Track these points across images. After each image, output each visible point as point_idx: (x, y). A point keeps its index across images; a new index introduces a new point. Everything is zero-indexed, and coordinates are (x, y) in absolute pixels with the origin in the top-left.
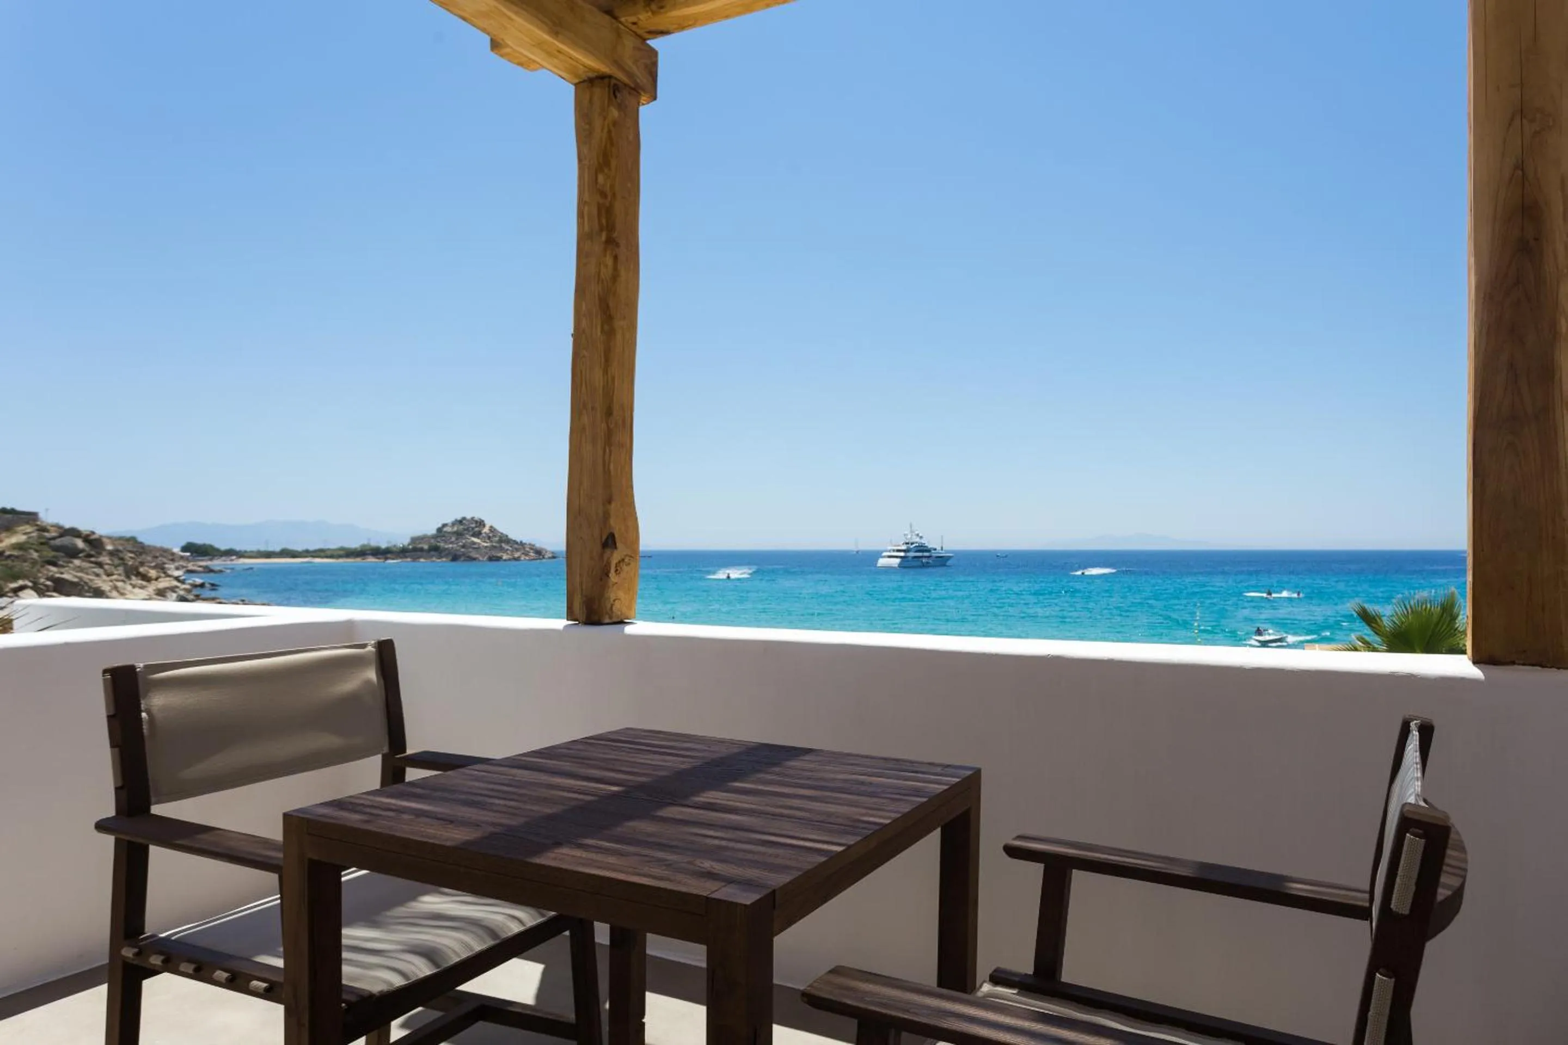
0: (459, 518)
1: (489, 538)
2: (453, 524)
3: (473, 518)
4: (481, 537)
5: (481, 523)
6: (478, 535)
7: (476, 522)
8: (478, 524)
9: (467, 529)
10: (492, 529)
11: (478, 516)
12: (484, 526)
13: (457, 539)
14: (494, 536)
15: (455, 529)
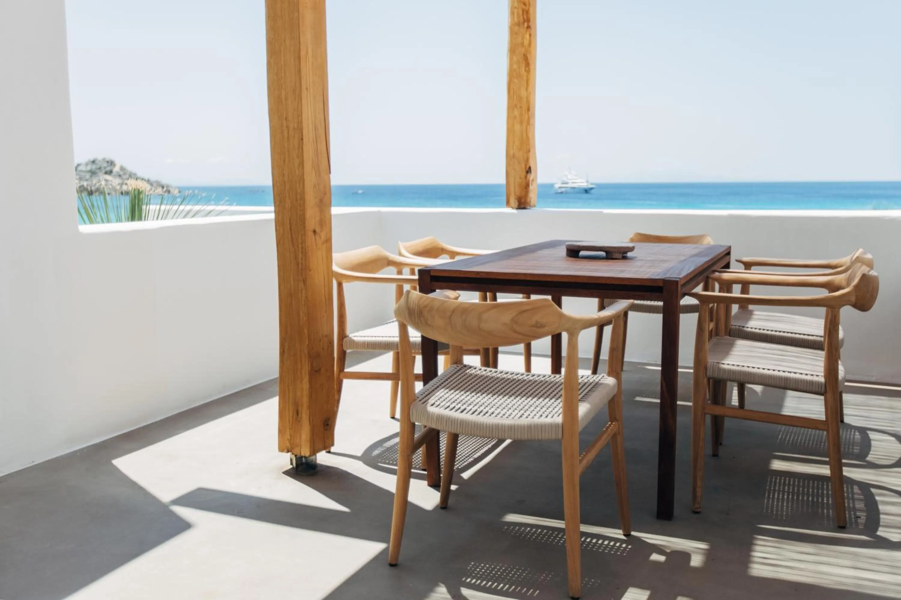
0: (92, 159)
1: (120, 176)
2: (87, 164)
3: (104, 159)
4: (112, 174)
5: (112, 163)
6: (110, 173)
7: (108, 162)
8: (109, 164)
9: (100, 168)
10: (122, 169)
11: (109, 156)
12: (115, 165)
13: (91, 177)
14: (124, 174)
15: (89, 168)
